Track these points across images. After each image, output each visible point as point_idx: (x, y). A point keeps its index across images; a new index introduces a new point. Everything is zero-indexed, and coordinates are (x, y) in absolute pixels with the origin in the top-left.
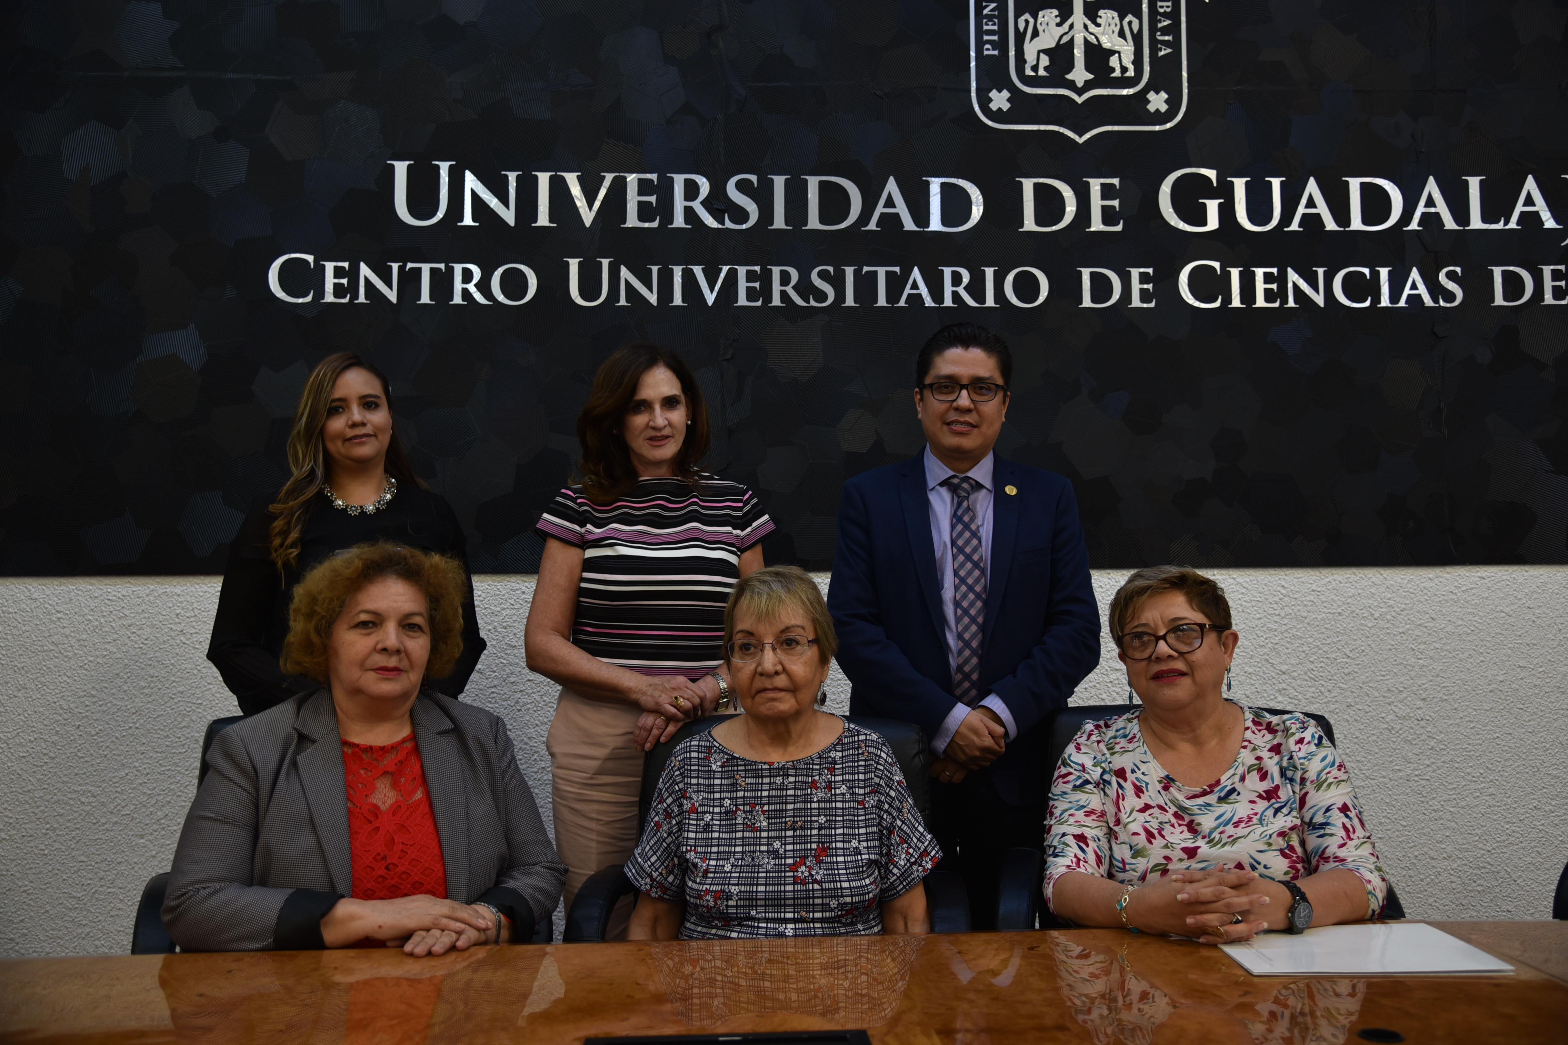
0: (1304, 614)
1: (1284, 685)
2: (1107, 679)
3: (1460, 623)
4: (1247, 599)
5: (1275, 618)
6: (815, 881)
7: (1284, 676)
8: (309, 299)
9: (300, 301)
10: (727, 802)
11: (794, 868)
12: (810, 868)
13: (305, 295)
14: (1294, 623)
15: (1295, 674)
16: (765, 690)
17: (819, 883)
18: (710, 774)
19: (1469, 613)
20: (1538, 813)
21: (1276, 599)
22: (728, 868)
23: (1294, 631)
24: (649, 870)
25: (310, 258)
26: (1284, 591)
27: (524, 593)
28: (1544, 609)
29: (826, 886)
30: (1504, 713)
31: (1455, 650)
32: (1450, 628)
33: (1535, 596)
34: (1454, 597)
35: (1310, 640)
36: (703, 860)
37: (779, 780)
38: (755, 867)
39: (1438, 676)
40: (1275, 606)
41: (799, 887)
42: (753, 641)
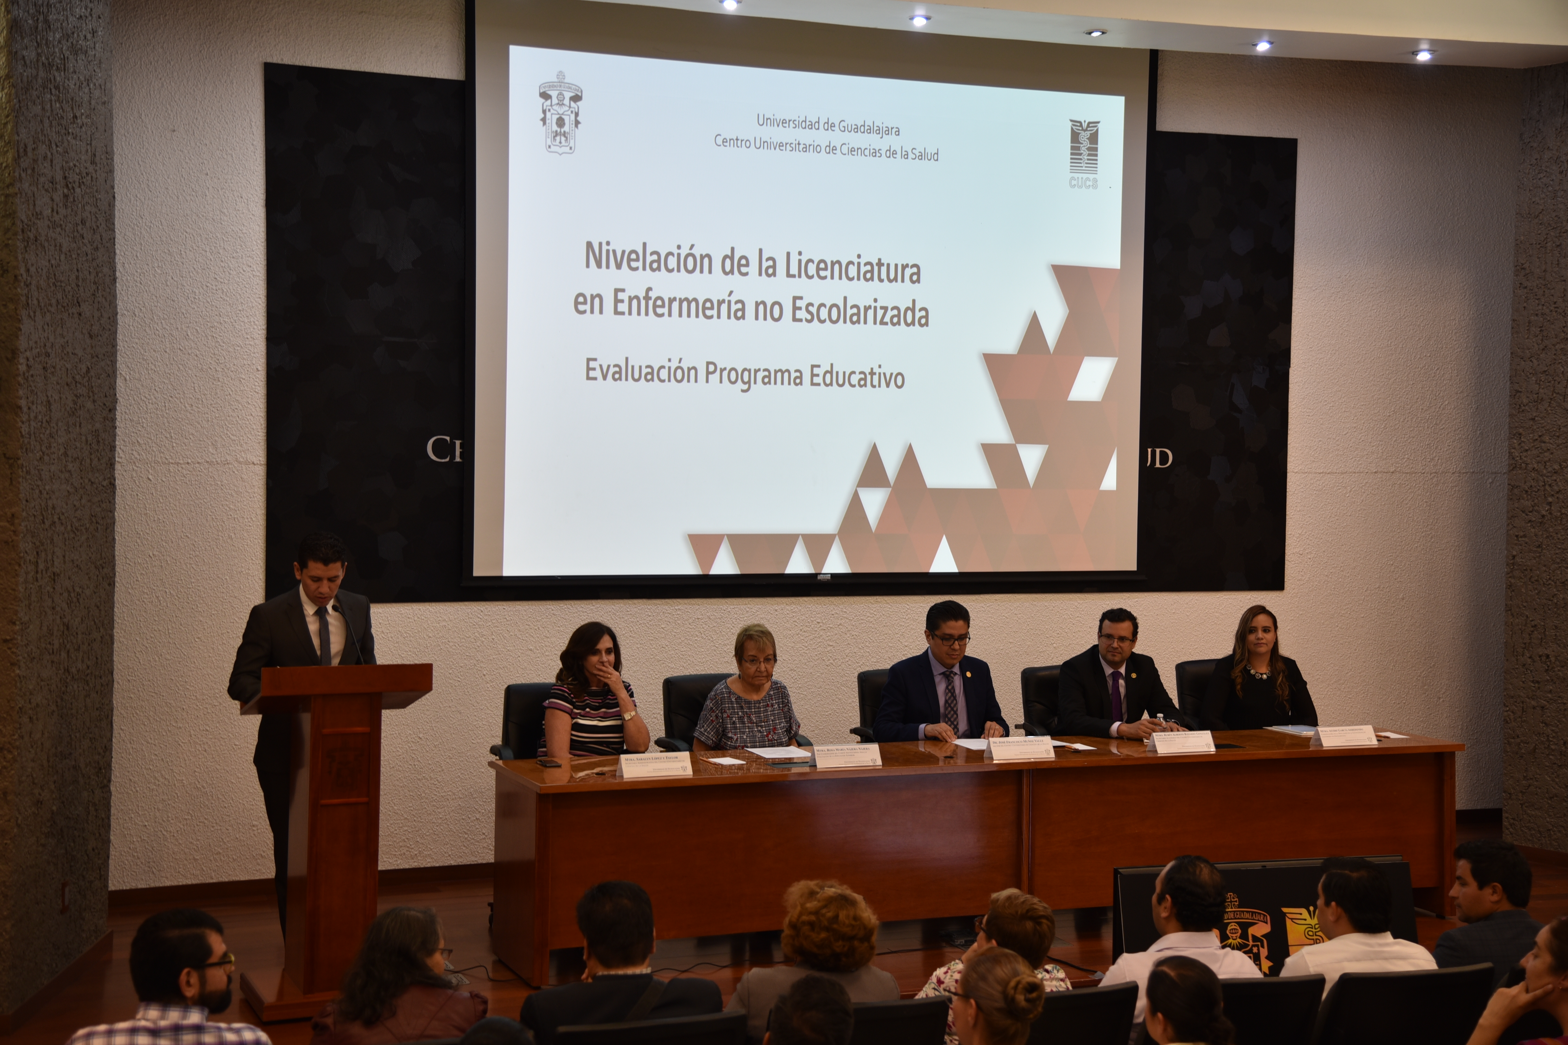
0: (917, 618)
1: (906, 652)
2: (826, 650)
3: (985, 621)
4: (891, 610)
5: (903, 620)
6: (775, 740)
7: (906, 648)
8: (447, 460)
9: (443, 461)
10: (740, 713)
11: (767, 736)
12: (772, 736)
13: (446, 458)
14: (912, 622)
15: (911, 647)
16: (759, 677)
17: (776, 740)
18: (732, 703)
19: (990, 617)
20: (1014, 711)
21: (904, 610)
22: (745, 737)
23: (911, 626)
24: (711, 738)
25: (448, 438)
26: (908, 607)
27: (553, 610)
28: (1022, 615)
29: (778, 741)
30: (1002, 664)
31: (982, 635)
32: (981, 624)
33: (1019, 608)
34: (983, 609)
35: (919, 630)
36: (735, 735)
37: (757, 705)
38: (754, 736)
39: (974, 647)
40: (904, 614)
41: (770, 742)
42: (756, 658)
